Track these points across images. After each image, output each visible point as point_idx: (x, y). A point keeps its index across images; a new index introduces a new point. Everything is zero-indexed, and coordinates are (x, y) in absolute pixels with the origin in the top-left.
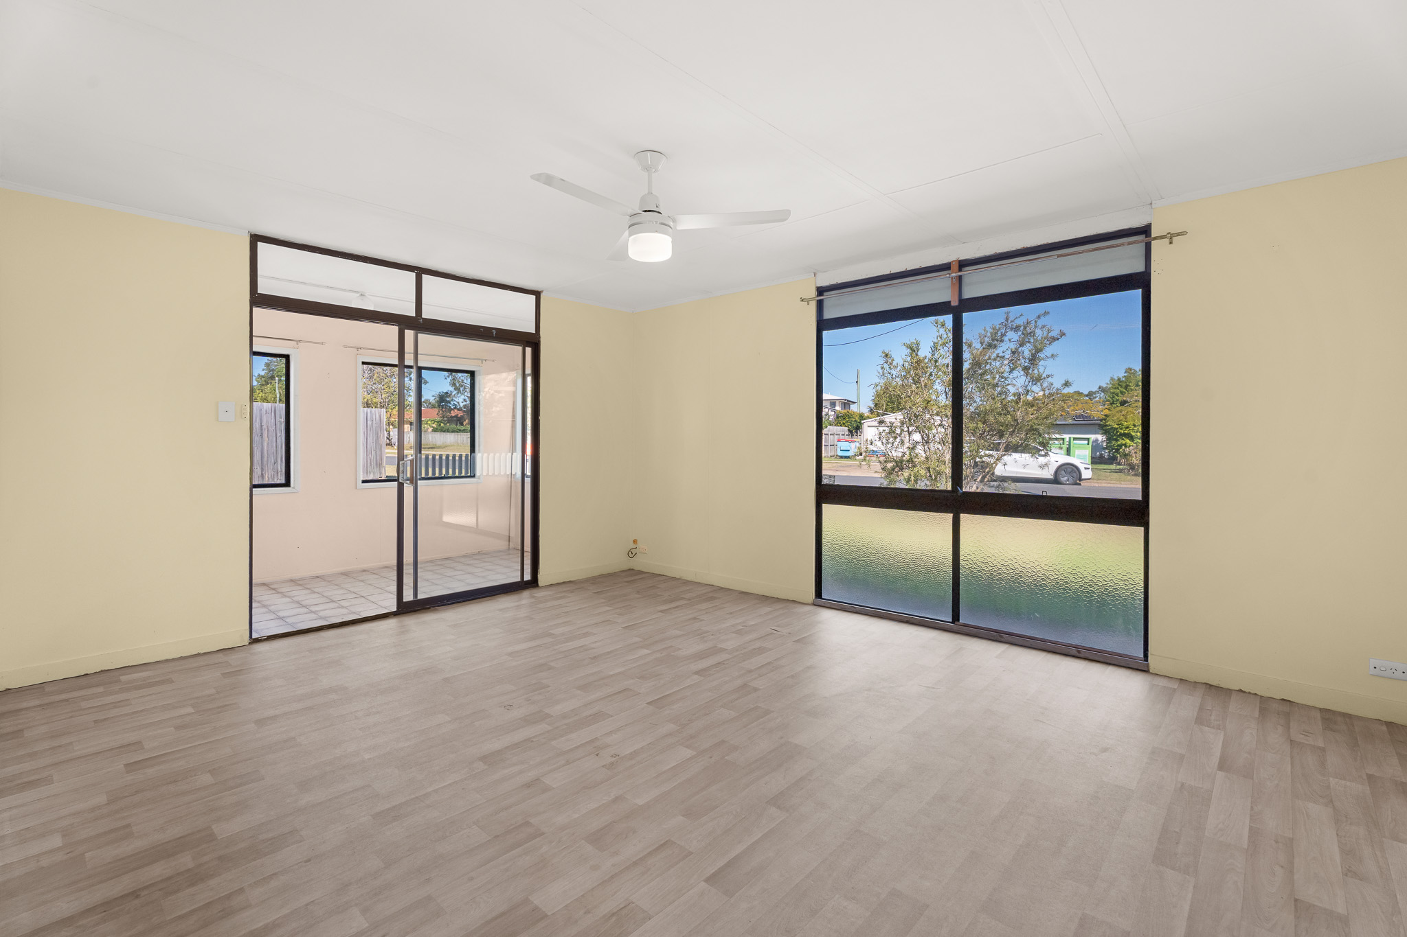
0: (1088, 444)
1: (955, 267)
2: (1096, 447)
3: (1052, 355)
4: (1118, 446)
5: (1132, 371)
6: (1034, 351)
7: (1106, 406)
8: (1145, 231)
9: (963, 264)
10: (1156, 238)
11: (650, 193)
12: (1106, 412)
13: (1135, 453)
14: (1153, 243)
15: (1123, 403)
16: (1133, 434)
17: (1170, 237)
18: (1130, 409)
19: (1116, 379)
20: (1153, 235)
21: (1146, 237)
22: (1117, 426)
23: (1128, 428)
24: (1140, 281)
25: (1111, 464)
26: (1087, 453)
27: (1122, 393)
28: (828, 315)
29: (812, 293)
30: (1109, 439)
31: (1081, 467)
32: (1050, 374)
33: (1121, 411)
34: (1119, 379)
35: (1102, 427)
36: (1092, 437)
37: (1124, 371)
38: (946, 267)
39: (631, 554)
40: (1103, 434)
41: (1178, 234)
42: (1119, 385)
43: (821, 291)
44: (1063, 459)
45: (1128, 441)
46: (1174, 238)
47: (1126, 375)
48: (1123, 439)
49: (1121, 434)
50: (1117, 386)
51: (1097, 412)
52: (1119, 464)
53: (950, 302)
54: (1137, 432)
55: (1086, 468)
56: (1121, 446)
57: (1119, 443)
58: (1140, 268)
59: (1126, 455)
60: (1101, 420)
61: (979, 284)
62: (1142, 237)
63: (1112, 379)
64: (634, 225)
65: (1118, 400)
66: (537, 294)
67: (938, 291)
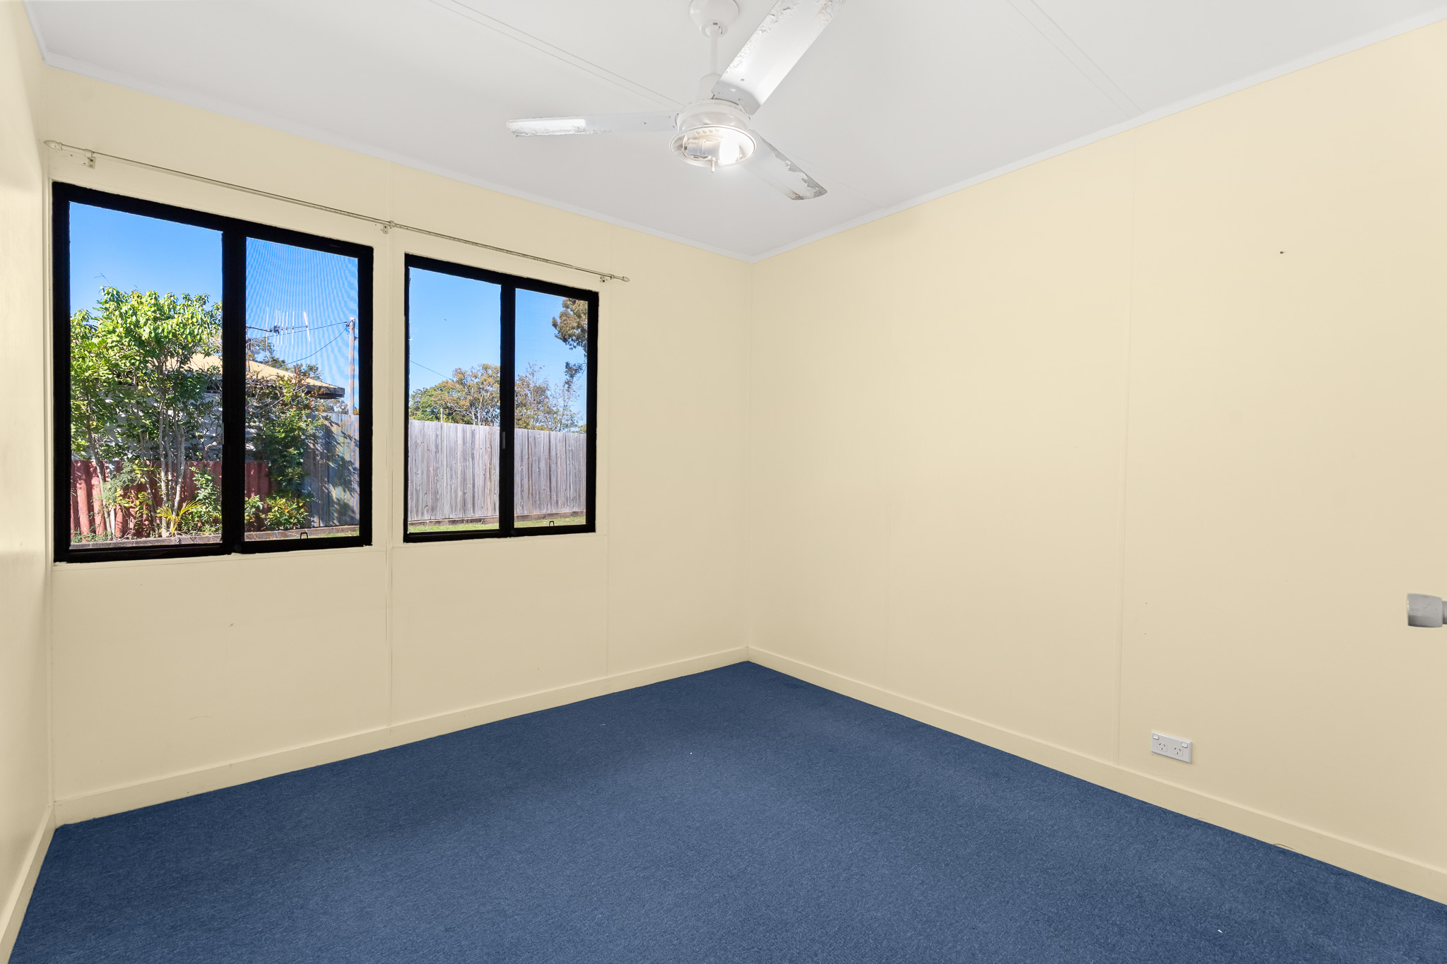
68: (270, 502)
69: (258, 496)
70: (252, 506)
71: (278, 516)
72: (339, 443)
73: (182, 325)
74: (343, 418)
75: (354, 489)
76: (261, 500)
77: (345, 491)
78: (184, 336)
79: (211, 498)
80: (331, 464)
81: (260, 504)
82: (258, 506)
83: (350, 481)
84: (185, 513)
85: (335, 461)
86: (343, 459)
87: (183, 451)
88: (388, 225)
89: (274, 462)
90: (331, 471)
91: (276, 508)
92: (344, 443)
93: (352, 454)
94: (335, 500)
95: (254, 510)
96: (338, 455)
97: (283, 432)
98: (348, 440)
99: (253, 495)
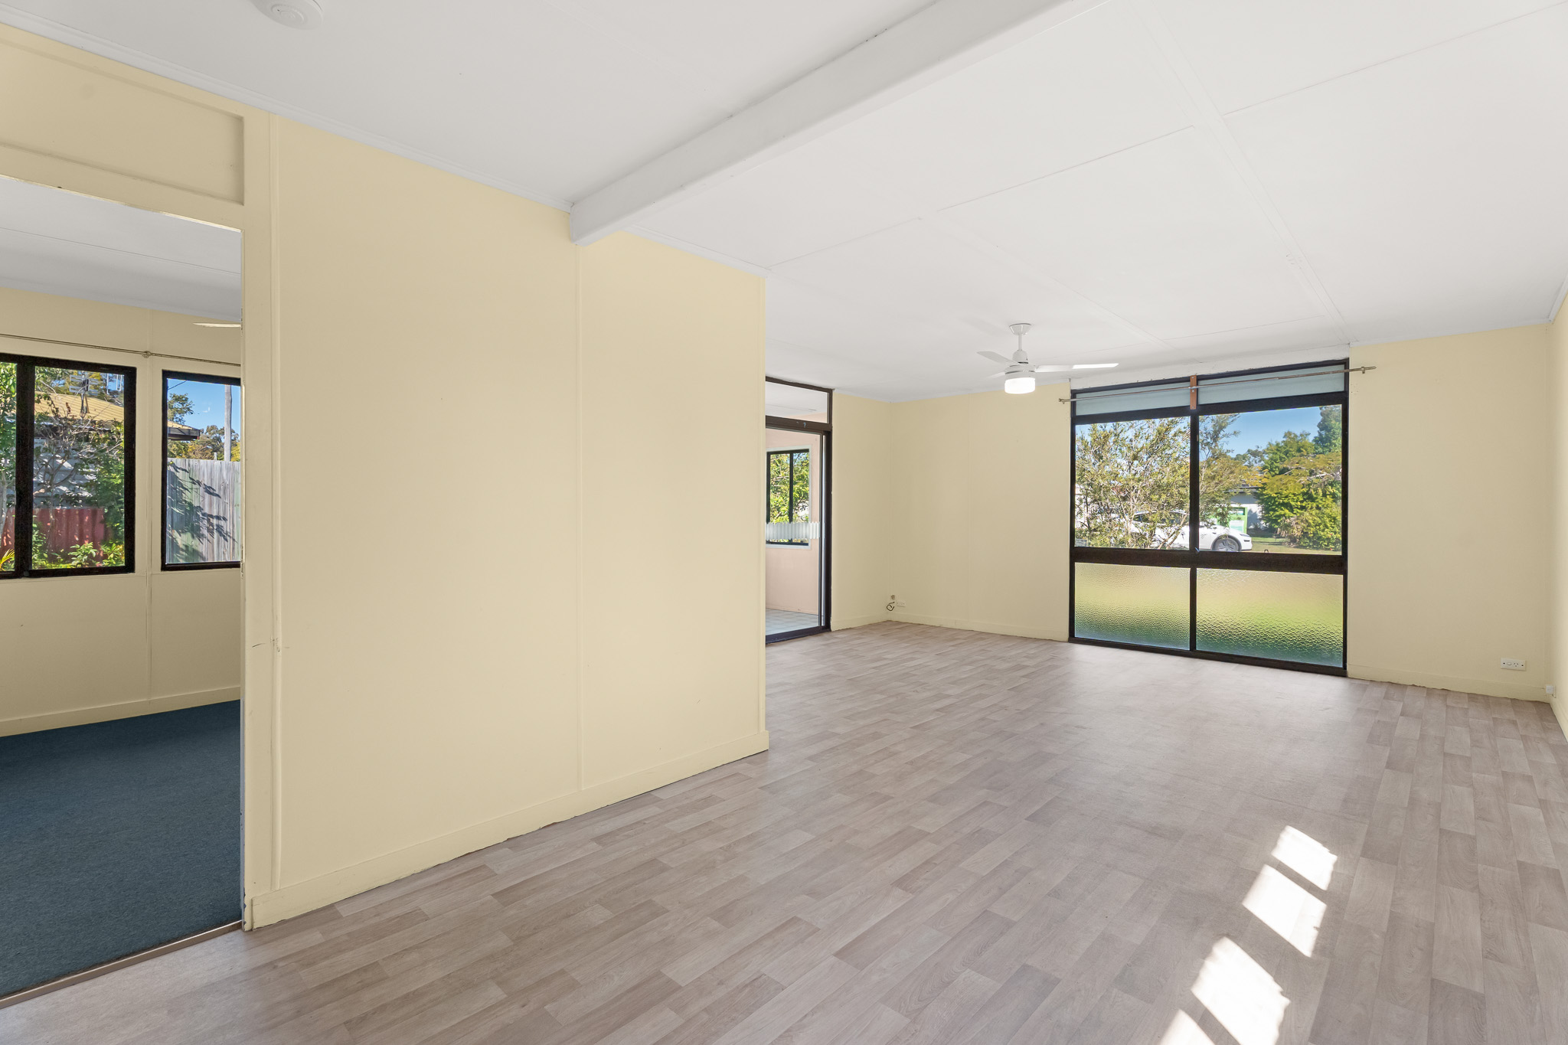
0: (1244, 514)
1: (1194, 380)
2: (1252, 518)
3: (1235, 432)
4: (1276, 516)
5: (1292, 436)
6: (1217, 428)
7: (1265, 475)
8: (1345, 362)
9: (1200, 378)
10: (1353, 370)
11: (1020, 350)
12: (1265, 480)
13: (1297, 523)
14: (1350, 373)
15: (1283, 471)
16: (1293, 503)
17: (1363, 370)
18: (1291, 478)
19: (1275, 444)
20: (1350, 368)
21: (1345, 369)
22: (1275, 495)
23: (1286, 497)
24: (1341, 398)
25: (1271, 537)
26: (1243, 523)
27: (1281, 458)
28: (1079, 412)
29: (1068, 395)
30: (1266, 509)
31: (1241, 539)
32: (1230, 449)
33: (1281, 480)
34: (1277, 444)
35: (1258, 496)
36: (1248, 507)
37: (1283, 435)
38: (1187, 380)
39: (890, 607)
40: (1259, 503)
41: (1370, 368)
42: (1278, 450)
43: (1074, 393)
44: (1221, 531)
45: (1287, 511)
46: (1366, 371)
47: (1285, 439)
48: (1282, 510)
49: (1279, 504)
50: (1276, 451)
51: (1256, 479)
52: (1279, 536)
53: (1189, 406)
54: (1297, 501)
55: (1245, 541)
56: (1280, 516)
57: (1277, 513)
58: (1341, 388)
59: (1288, 526)
60: (1257, 488)
61: (1211, 395)
62: (1341, 367)
63: (1270, 444)
64: (1012, 373)
65: (1276, 467)
66: (830, 391)
67: (1180, 398)
68: (104, 549)
69: (91, 543)
70: (85, 554)
71: (114, 563)
72: (186, 489)
73: (4, 376)
74: (191, 463)
75: (203, 535)
76: (95, 547)
77: (193, 537)
78: (7, 387)
79: (36, 546)
80: (175, 509)
81: (93, 551)
82: (91, 554)
83: (199, 528)
84: (7, 561)
85: (182, 507)
86: (190, 504)
87: (5, 500)
88: (147, 354)
89: (110, 508)
90: (175, 517)
91: (112, 556)
92: (192, 489)
93: (201, 500)
94: (181, 546)
95: (86, 557)
96: (186, 501)
97: (119, 478)
98: (197, 486)
99: (86, 542)
